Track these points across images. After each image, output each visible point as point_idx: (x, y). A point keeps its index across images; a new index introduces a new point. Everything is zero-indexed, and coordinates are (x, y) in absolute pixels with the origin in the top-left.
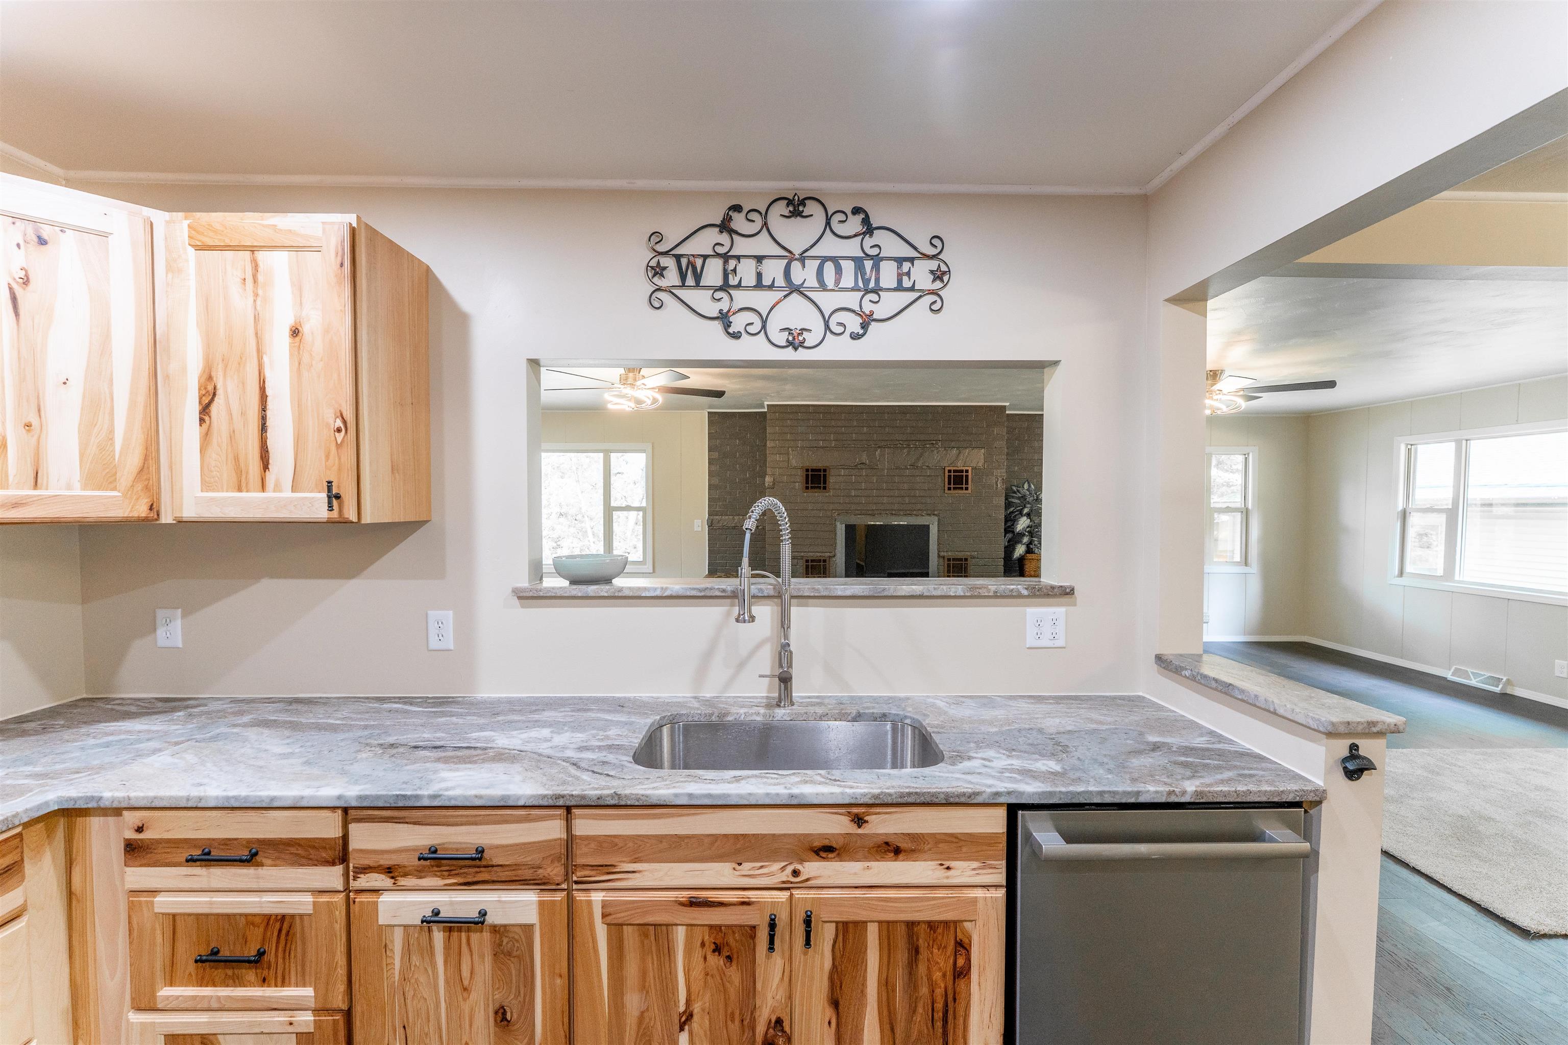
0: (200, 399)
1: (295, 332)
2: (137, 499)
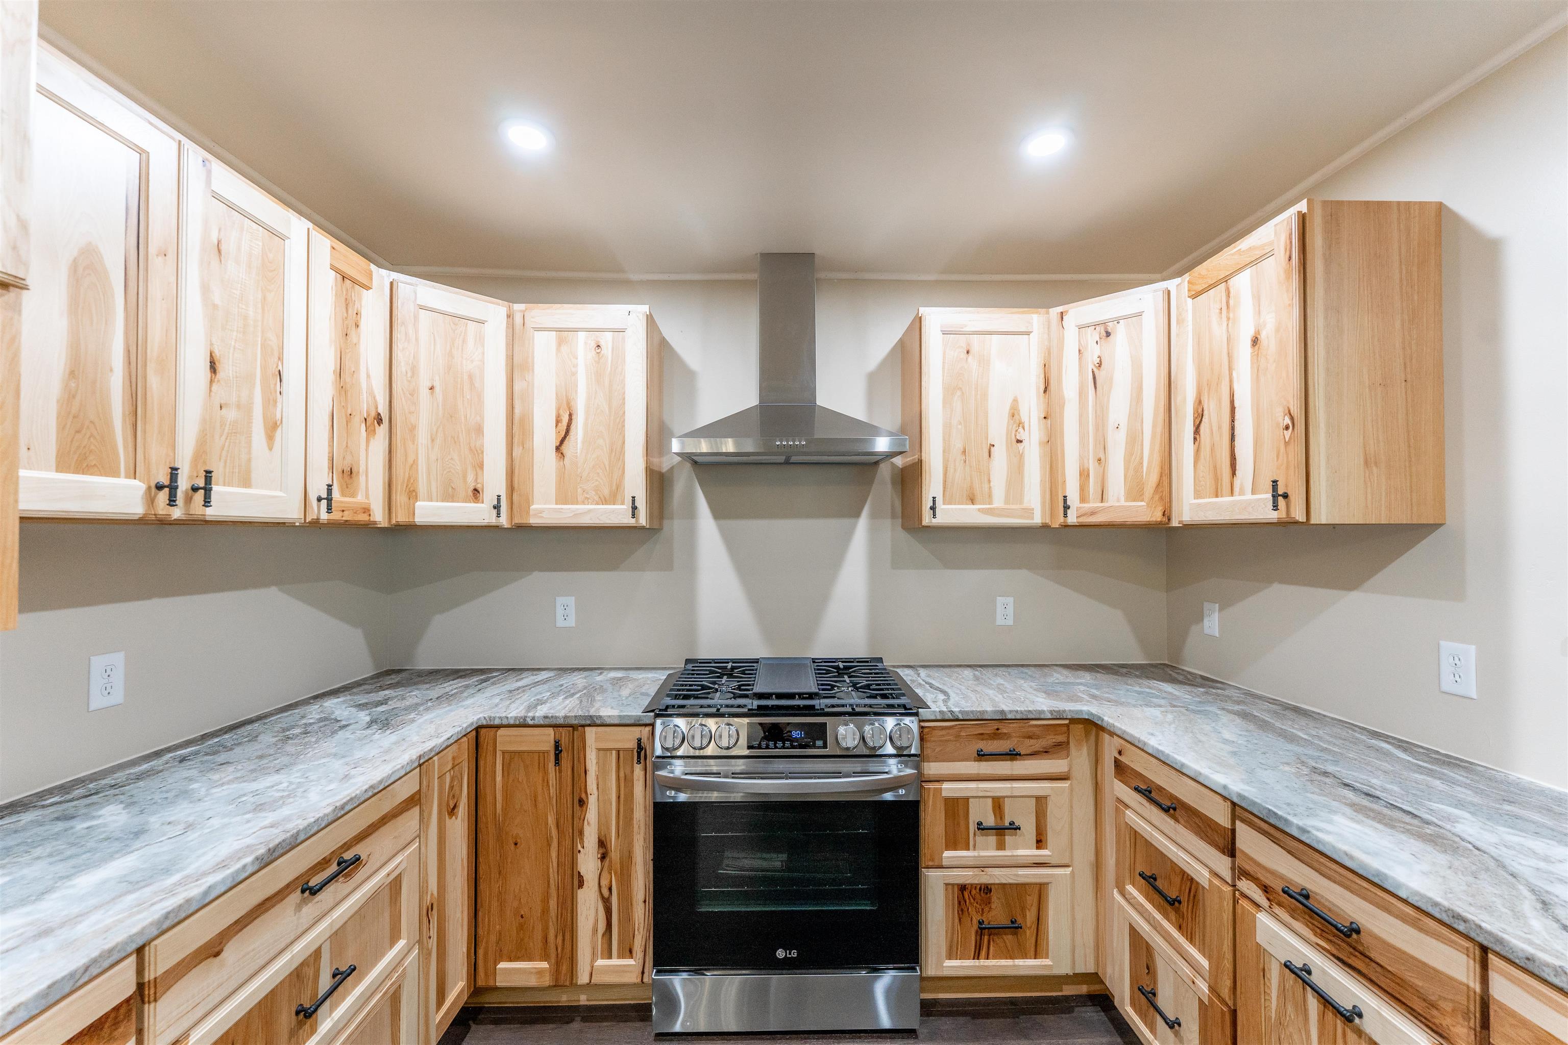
0: (1194, 421)
1: (1255, 341)
2: (1155, 507)
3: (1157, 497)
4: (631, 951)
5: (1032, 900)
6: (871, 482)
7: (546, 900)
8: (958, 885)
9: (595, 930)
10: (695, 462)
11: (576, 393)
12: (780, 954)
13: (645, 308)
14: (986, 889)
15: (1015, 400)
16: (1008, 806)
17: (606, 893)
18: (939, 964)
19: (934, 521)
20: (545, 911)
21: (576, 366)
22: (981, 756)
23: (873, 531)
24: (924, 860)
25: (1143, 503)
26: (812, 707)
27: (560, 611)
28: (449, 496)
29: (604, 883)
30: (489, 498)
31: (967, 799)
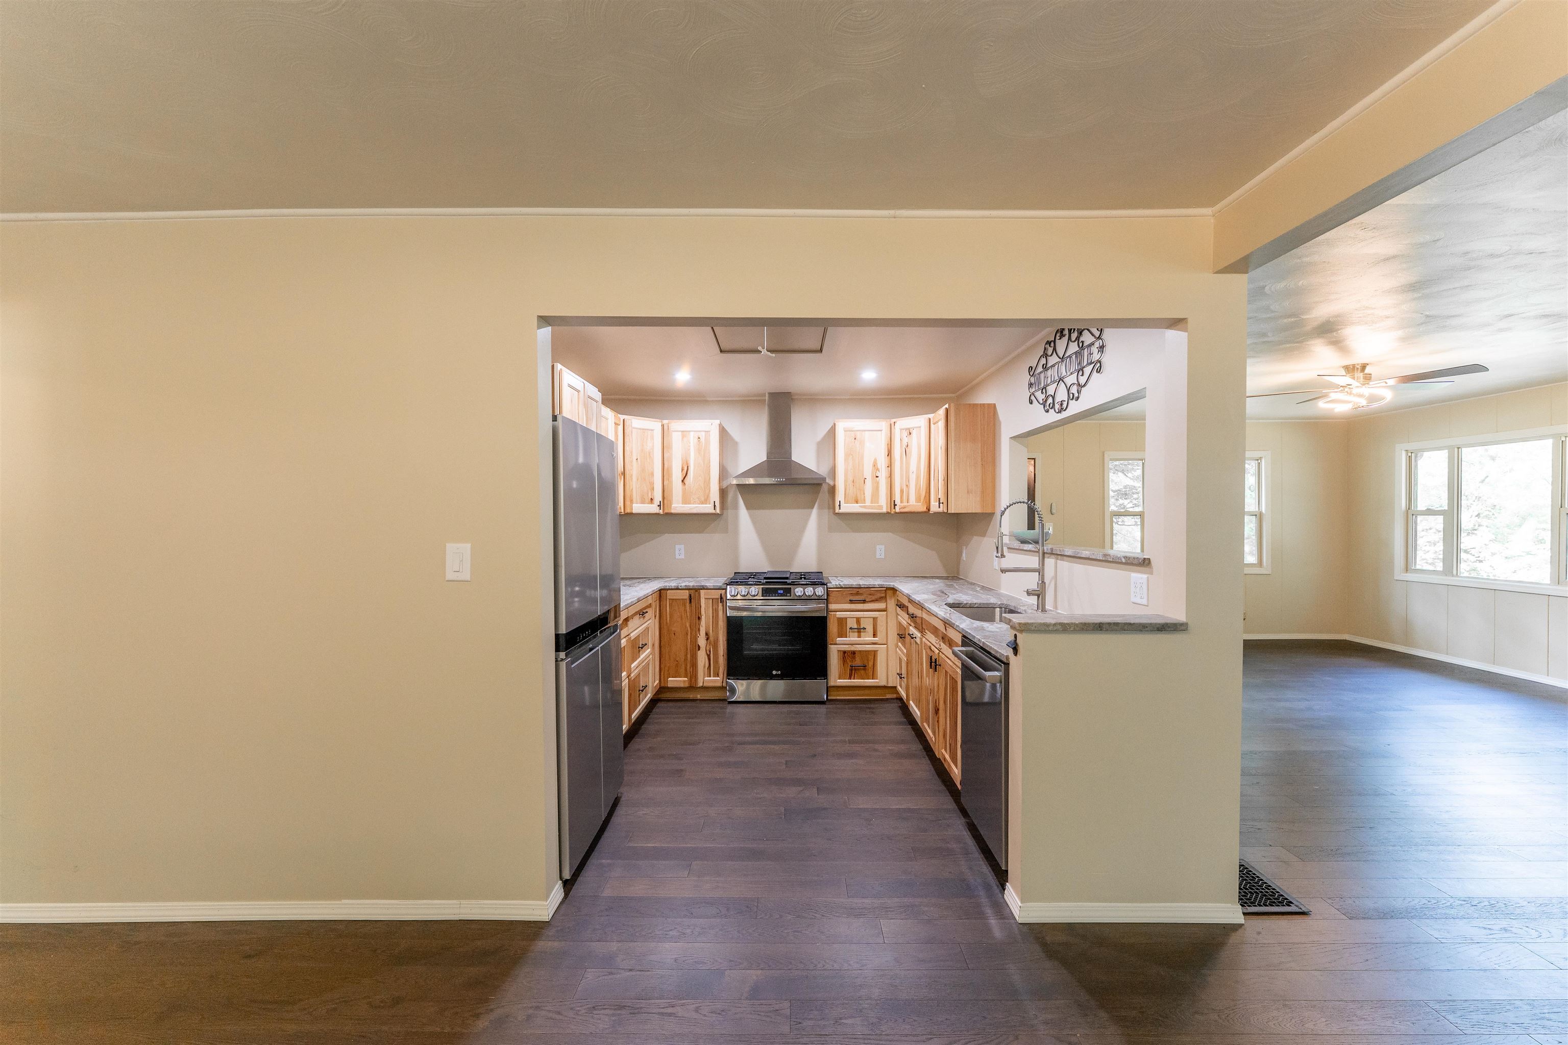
2: (923, 505)
3: (924, 502)
4: (718, 675)
5: (871, 657)
6: (818, 492)
7: (686, 655)
8: (842, 651)
9: (705, 667)
10: (741, 487)
11: (690, 458)
12: (774, 673)
13: (718, 422)
14: (854, 653)
15: (875, 460)
16: (862, 621)
17: (708, 653)
18: (835, 681)
19: (840, 511)
20: (686, 659)
21: (689, 446)
22: (851, 602)
23: (819, 516)
24: (829, 641)
25: (920, 504)
26: (786, 582)
27: (677, 552)
28: (643, 502)
29: (708, 649)
30: (657, 502)
31: (846, 618)
